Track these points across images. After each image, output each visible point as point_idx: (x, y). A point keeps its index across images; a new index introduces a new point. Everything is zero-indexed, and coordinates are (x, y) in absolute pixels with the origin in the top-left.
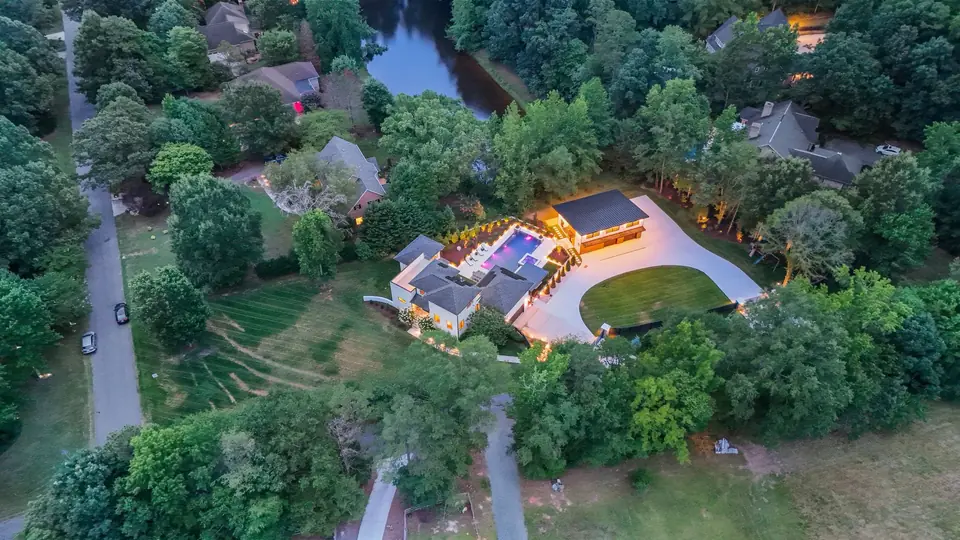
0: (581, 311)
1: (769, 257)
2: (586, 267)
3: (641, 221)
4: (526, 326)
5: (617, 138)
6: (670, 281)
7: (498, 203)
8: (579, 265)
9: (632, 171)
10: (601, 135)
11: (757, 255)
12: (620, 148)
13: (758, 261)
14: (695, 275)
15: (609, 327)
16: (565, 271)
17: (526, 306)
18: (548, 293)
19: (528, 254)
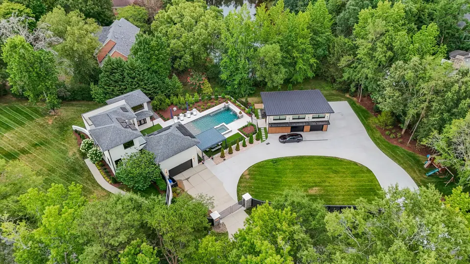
0: (241, 178)
1: (444, 171)
2: (269, 143)
3: (327, 115)
4: (187, 179)
5: (332, 51)
6: (336, 172)
7: (223, 84)
8: (263, 141)
9: (339, 80)
10: (316, 45)
11: (431, 166)
12: (332, 60)
13: (431, 173)
14: (363, 172)
15: (251, 197)
16: (247, 143)
17: (195, 162)
18: (223, 156)
19: (224, 124)
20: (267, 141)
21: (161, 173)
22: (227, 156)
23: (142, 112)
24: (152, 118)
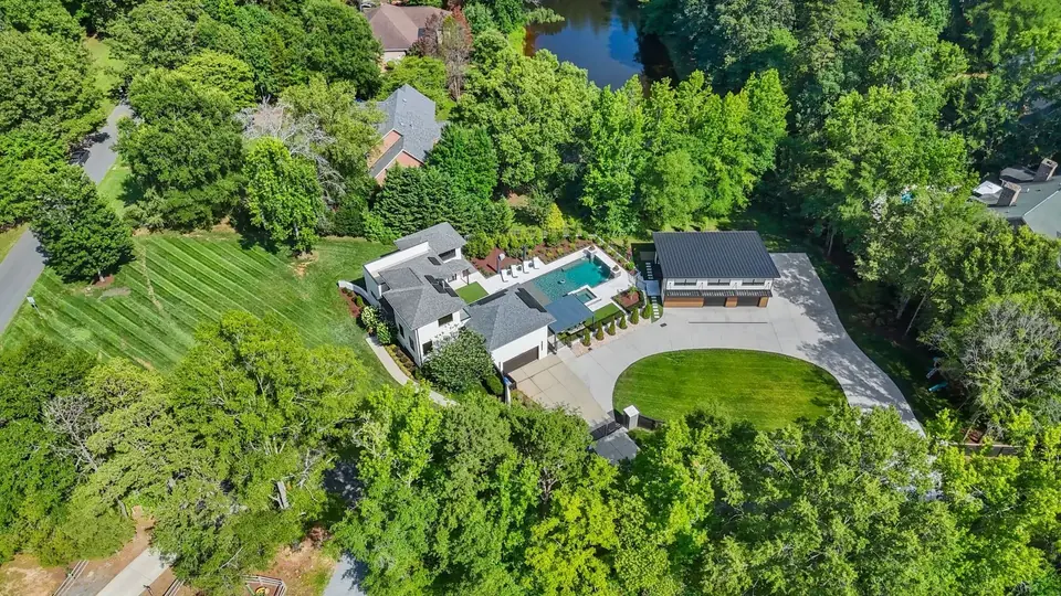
2: (664, 325)
3: (768, 280)
4: (530, 379)
8: (654, 320)
15: (637, 412)
16: (627, 323)
17: (543, 353)
18: (586, 343)
19: (587, 286)
20: (661, 321)
21: (495, 367)
22: (594, 342)
23: (453, 262)
24: (466, 273)
